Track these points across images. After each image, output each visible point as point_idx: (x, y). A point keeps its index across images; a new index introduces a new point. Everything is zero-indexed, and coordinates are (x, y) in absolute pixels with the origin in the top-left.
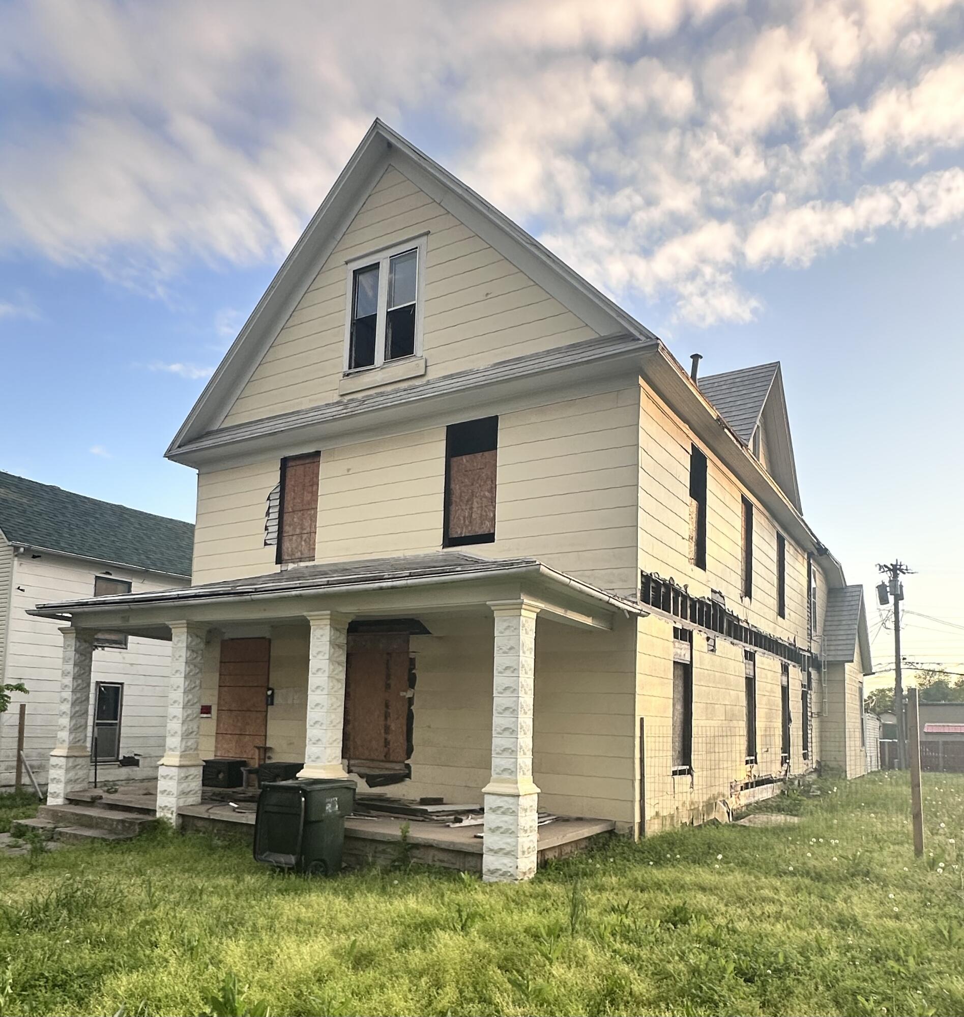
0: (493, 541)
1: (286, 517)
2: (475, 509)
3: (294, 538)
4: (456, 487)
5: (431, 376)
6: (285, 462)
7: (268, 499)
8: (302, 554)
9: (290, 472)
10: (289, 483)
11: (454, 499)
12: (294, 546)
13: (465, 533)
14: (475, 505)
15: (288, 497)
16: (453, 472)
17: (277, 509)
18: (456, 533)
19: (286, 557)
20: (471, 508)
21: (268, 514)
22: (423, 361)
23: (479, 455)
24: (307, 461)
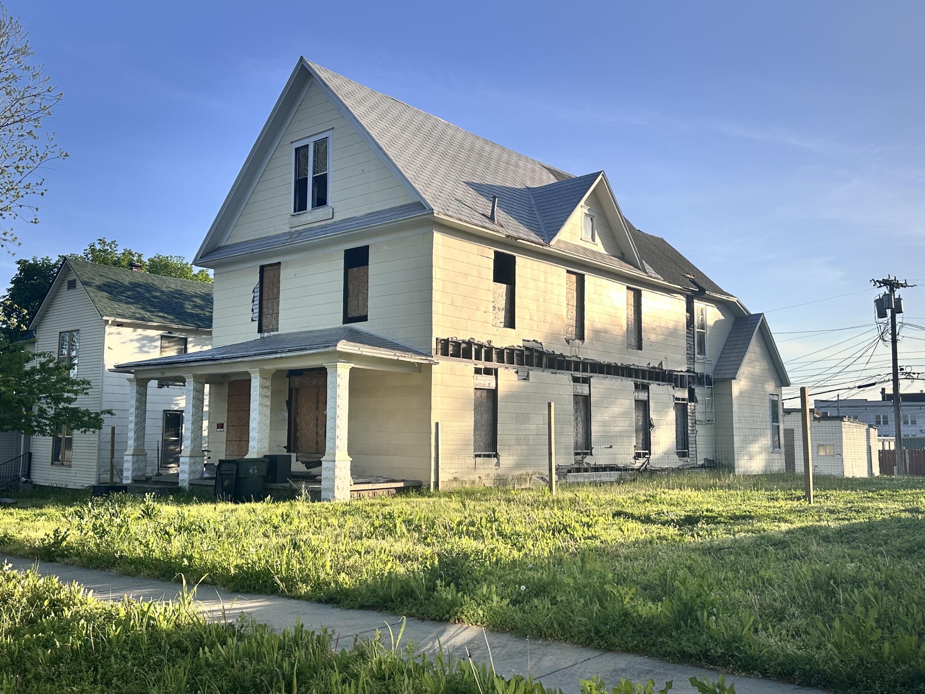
0: (367, 320)
1: (264, 303)
2: (360, 301)
3: (269, 316)
4: (350, 287)
5: (336, 219)
6: (262, 268)
7: (253, 292)
8: (273, 326)
9: (266, 274)
10: (266, 281)
11: (350, 294)
12: (269, 321)
13: (356, 315)
14: (360, 298)
15: (265, 290)
16: (349, 278)
17: (258, 298)
18: (351, 315)
19: (264, 328)
20: (358, 300)
21: (253, 301)
22: (332, 209)
23: (362, 268)
24: (275, 268)
